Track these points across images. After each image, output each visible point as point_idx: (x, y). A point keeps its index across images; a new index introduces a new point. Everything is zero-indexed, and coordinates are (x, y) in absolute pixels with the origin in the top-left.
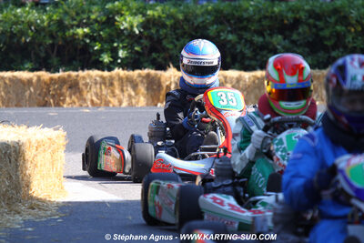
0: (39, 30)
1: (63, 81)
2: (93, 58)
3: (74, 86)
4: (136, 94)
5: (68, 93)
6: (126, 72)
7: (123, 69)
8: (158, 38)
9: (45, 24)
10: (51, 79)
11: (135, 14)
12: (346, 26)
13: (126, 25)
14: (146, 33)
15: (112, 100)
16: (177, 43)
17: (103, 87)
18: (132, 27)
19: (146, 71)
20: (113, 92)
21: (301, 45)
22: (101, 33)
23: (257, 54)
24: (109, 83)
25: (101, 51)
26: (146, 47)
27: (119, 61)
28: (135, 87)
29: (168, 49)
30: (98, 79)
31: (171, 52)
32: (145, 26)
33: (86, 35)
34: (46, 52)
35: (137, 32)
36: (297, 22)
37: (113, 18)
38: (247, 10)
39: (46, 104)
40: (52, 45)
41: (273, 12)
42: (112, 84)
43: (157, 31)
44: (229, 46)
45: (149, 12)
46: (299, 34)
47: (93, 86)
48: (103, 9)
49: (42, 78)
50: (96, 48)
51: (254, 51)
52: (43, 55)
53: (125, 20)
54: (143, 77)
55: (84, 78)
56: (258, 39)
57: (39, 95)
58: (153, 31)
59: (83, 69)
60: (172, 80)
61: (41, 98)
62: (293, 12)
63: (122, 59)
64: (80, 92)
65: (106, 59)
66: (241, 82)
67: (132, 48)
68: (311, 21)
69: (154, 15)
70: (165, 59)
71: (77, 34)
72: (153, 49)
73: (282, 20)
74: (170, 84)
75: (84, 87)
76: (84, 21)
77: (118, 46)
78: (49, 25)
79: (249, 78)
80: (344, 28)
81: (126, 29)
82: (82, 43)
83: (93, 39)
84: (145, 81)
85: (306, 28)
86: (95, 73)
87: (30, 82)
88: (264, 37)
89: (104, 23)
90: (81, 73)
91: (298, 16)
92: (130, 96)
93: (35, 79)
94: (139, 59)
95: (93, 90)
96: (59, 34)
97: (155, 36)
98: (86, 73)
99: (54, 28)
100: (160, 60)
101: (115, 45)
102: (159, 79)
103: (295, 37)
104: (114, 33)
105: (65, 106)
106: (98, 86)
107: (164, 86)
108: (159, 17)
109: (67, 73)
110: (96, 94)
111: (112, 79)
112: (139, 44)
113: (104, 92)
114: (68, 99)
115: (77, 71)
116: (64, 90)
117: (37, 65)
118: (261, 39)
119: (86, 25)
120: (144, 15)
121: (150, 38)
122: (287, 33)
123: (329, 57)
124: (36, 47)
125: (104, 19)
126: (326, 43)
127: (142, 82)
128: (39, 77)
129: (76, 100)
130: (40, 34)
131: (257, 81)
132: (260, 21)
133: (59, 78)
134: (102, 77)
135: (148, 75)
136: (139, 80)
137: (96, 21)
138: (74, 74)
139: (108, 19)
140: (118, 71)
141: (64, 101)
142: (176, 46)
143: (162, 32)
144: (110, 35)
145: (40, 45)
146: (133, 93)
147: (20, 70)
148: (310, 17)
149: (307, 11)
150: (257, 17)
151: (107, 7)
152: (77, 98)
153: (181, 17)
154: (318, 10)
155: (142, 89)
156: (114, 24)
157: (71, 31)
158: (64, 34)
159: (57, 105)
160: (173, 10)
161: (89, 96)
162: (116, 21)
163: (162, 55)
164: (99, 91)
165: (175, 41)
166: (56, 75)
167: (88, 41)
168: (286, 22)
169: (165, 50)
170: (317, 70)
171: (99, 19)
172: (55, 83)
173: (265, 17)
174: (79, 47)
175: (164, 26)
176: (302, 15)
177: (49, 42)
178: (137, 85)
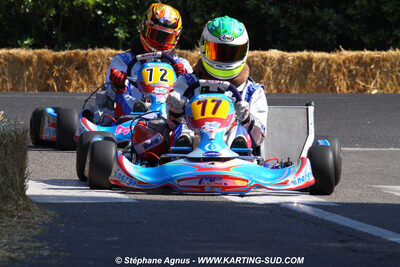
1: (69, 61)
2: (106, 33)
3: (83, 67)
5: (74, 75)
10: (55, 58)
21: (357, 21)
22: (116, 3)
23: (305, 31)
25: (116, 25)
33: (97, 5)
34: (49, 26)
39: (47, 88)
40: (57, 17)
44: (269, 21)
49: (43, 57)
50: (110, 22)
51: (301, 27)
52: (45, 28)
55: (94, 56)
56: (305, 13)
57: (40, 77)
59: (93, 49)
61: (43, 82)
64: (90, 74)
65: (121, 34)
66: (284, 65)
70: (192, 36)
71: (87, 4)
75: (94, 69)
77: (137, 19)
79: (293, 60)
82: (92, 15)
83: (106, 10)
86: (108, 51)
87: (29, 61)
88: (313, 11)
90: (90, 52)
93: (35, 57)
96: (65, 3)
98: (97, 51)
101: (134, 17)
103: (351, 11)
105: (71, 91)
109: (74, 51)
114: (74, 83)
115: (86, 49)
116: (70, 71)
117: (39, 41)
118: (309, 13)
124: (37, 18)
126: (388, 18)
128: (40, 57)
129: (84, 84)
131: (302, 64)
133: (64, 56)
138: (82, 52)
141: (69, 85)
145: (43, 16)
147: (18, 46)
152: (86, 81)
157: (80, 1)
158: (72, 3)
159: (62, 89)
161: (100, 80)
163: (189, 31)
166: (61, 54)
167: (100, 13)
169: (193, 25)
170: (376, 52)
172: (60, 63)
174: (90, 20)
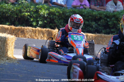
0: (13, 12)
1: (19, 30)
2: (30, 23)
3: (23, 32)
4: (44, 36)
5: (20, 34)
6: (41, 29)
7: (40, 28)
8: (53, 19)
9: (15, 10)
10: (15, 29)
11: (46, 10)
12: (117, 21)
13: (42, 13)
14: (49, 17)
15: (35, 38)
16: (59, 21)
17: (32, 33)
18: (44, 14)
19: (48, 29)
20: (36, 35)
21: (101, 26)
22: (34, 15)
23: (86, 28)
24: (35, 32)
25: (33, 21)
26: (48, 21)
27: (39, 25)
28: (43, 34)
29: (56, 23)
30: (31, 30)
31: (57, 24)
32: (49, 14)
33: (28, 15)
34: (14, 20)
35: (46, 16)
36: (101, 18)
37: (38, 10)
38: (84, 12)
40: (17, 18)
41: (93, 14)
42: (36, 32)
43: (53, 16)
45: (51, 10)
46: (101, 22)
47: (29, 32)
48: (35, 7)
49: (12, 28)
50: (31, 20)
51: (85, 26)
52: (13, 20)
53: (42, 12)
54: (47, 31)
55: (26, 29)
56: (87, 23)
58: (51, 16)
59: (26, 26)
60: (56, 33)
62: (100, 14)
63: (40, 25)
64: (25, 34)
65: (34, 24)
67: (44, 21)
68: (105, 18)
69: (52, 11)
70: (55, 26)
71: (26, 15)
72: (51, 22)
73: (96, 17)
74: (56, 34)
75: (26, 32)
76: (28, 11)
77: (39, 20)
78: (16, 11)
80: (116, 22)
81: (42, 14)
82: (27, 18)
83: (31, 17)
84: (47, 32)
85: (104, 20)
86: (30, 28)
87: (8, 29)
88: (89, 22)
89: (35, 12)
90: (25, 28)
91: (101, 16)
92: (41, 37)
93: (10, 28)
94: (45, 25)
95: (29, 33)
96: (19, 14)
97: (52, 18)
99: (18, 12)
100: (53, 26)
101: (38, 19)
102: (52, 32)
103: (99, 23)
104: (38, 16)
106: (31, 32)
107: (53, 35)
108: (54, 12)
109: (21, 27)
110: (30, 35)
111: (36, 30)
112: (46, 20)
113: (33, 35)
114: (20, 36)
116: (19, 33)
117: (11, 24)
119: (29, 12)
120: (49, 11)
121: (50, 18)
122: (97, 21)
123: (110, 31)
124: (11, 17)
125: (35, 10)
126: (110, 26)
127: (46, 32)
128: (11, 28)
129: (23, 37)
130: (13, 13)
132: (88, 16)
133: (18, 28)
134: (32, 29)
135: (48, 30)
136: (45, 32)
137: (32, 11)
138: (23, 27)
139: (37, 11)
140: (38, 28)
142: (58, 22)
143: (54, 17)
144: (37, 16)
145: (13, 17)
146: (42, 36)
147: (5, 25)
148: (105, 17)
149: (105, 15)
150: (87, 15)
151: (36, 7)
153: (61, 12)
154: (108, 15)
155: (46, 35)
156: (38, 13)
157: (24, 13)
158: (21, 14)
160: (59, 10)
161: (27, 36)
162: (39, 11)
163: (54, 25)
164: (31, 34)
165: (58, 20)
166: (17, 27)
167: (29, 17)
168: (97, 18)
169: (55, 23)
171: (33, 10)
172: (16, 30)
173: (90, 15)
174: (26, 19)
175: (55, 15)
176: (103, 16)
177: (16, 16)
178: (44, 33)
